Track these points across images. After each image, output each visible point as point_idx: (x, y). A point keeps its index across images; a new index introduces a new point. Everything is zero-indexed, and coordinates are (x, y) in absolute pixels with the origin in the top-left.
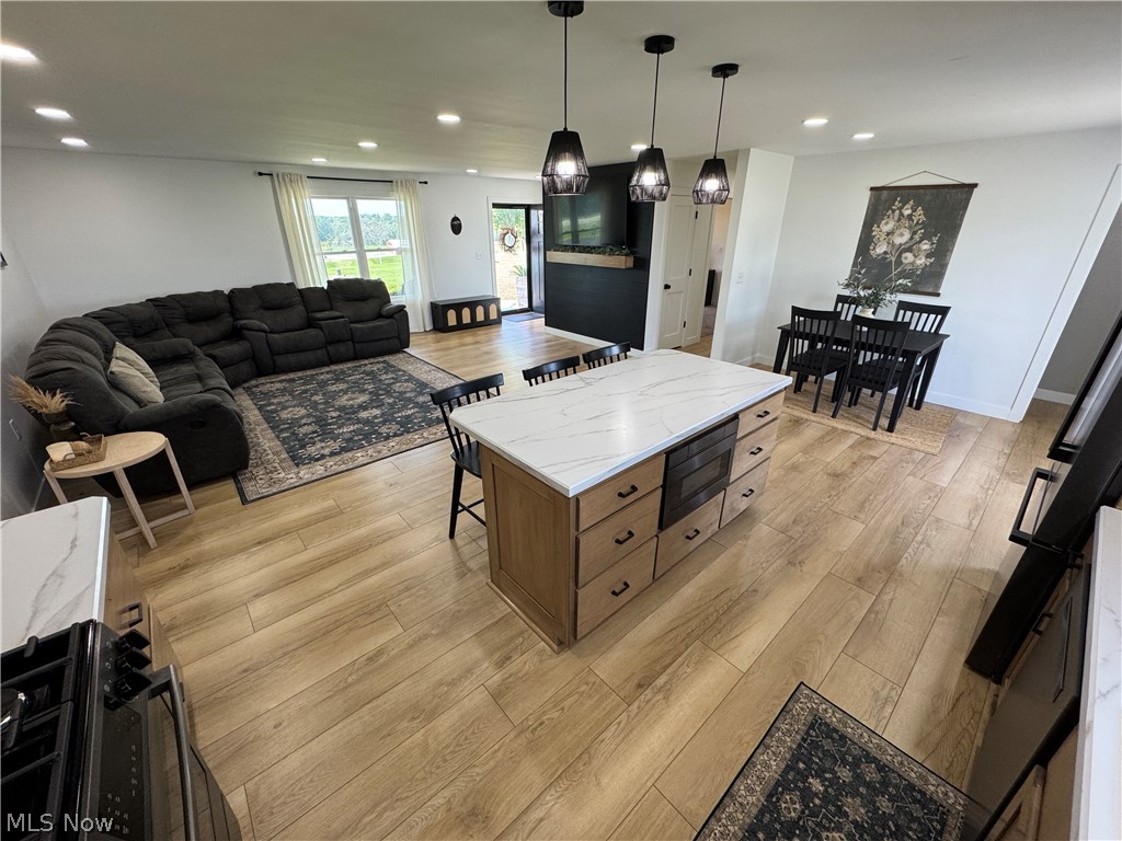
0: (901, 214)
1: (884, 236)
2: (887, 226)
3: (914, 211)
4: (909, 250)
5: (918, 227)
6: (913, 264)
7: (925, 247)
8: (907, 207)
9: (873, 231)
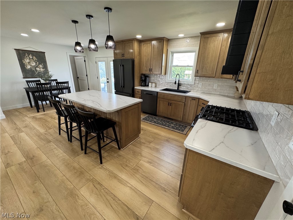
0: (30, 58)
1: (27, 64)
2: (27, 60)
3: (33, 57)
4: (37, 67)
5: (36, 61)
6: (40, 70)
7: (41, 66)
8: (30, 56)
9: (23, 62)
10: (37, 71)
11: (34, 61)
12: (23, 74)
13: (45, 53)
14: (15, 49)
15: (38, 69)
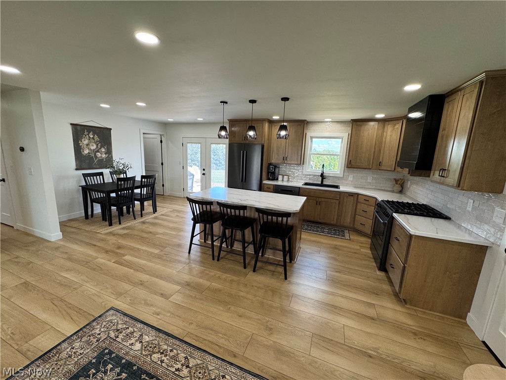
0: (89, 137)
1: (85, 146)
2: (85, 141)
3: (94, 136)
4: (98, 151)
5: (98, 143)
6: (101, 157)
7: (103, 150)
8: (90, 134)
9: (79, 144)
10: (96, 157)
11: (95, 143)
12: (76, 162)
13: (111, 129)
14: (71, 124)
15: (99, 155)
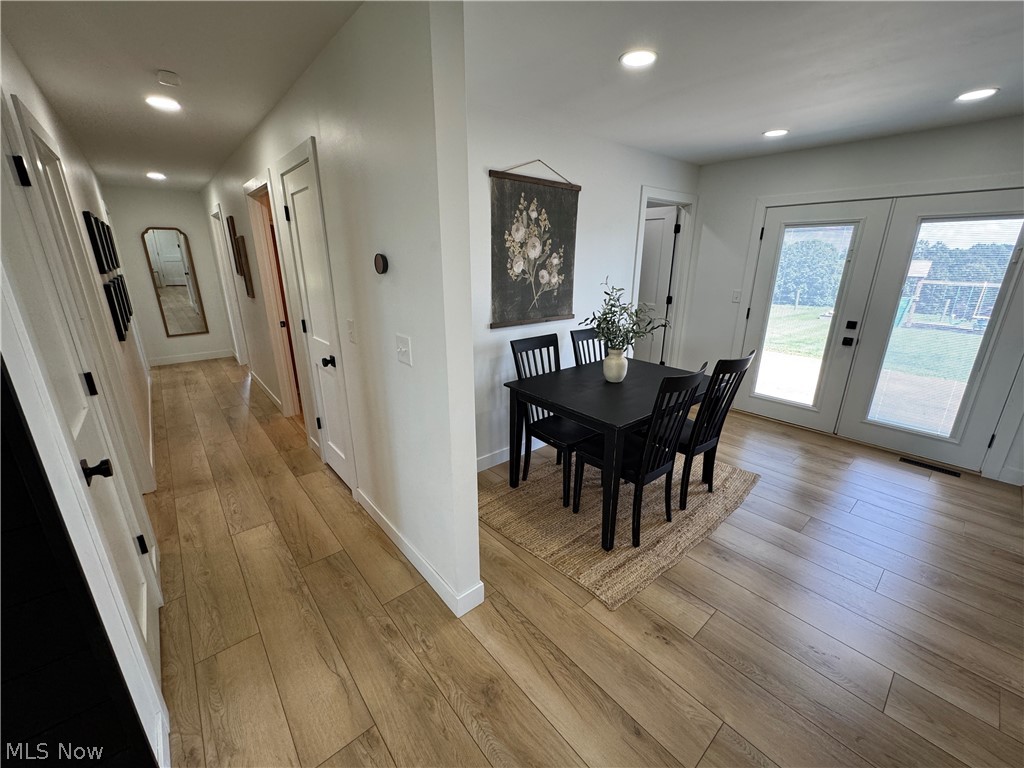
0: (529, 218)
1: (517, 249)
2: (518, 234)
3: (539, 214)
4: (543, 266)
5: (547, 236)
6: (549, 283)
7: (556, 261)
8: (532, 207)
9: (505, 241)
10: (538, 284)
11: (540, 237)
12: (493, 304)
13: (579, 188)
14: (492, 173)
15: (544, 276)
